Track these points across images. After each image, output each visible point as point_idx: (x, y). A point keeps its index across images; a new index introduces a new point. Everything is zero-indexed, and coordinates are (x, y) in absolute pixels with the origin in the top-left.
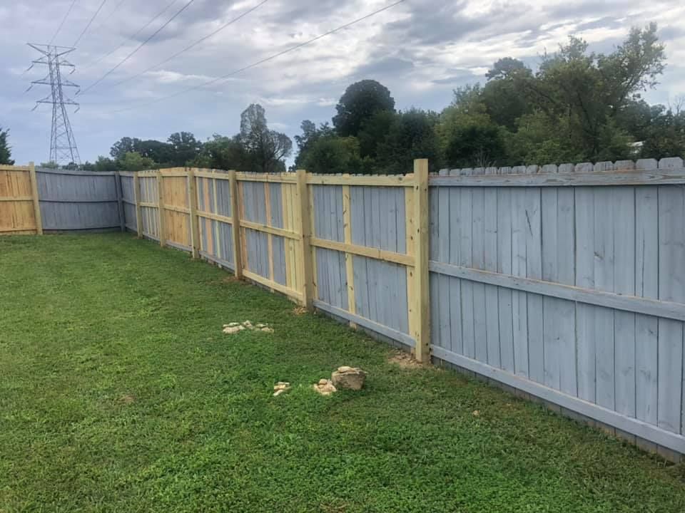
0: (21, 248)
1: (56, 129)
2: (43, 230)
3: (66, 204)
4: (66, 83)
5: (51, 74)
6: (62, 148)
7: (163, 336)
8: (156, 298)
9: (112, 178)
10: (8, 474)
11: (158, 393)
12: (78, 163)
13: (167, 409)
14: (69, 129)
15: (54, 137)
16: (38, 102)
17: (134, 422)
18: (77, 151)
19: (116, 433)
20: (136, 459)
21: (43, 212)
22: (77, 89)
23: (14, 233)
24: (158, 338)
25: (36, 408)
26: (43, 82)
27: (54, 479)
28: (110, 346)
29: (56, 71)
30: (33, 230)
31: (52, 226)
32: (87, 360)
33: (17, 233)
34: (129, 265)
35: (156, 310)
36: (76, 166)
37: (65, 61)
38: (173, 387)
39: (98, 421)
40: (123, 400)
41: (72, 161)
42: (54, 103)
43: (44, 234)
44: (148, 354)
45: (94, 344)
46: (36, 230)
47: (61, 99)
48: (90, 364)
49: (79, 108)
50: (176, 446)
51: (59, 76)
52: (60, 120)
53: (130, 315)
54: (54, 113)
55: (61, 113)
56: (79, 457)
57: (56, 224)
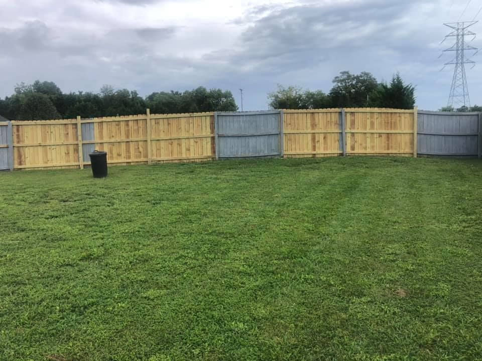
0: (397, 166)
1: (455, 82)
2: (417, 154)
3: (436, 136)
4: (467, 48)
5: (457, 43)
6: (457, 96)
7: (460, 251)
8: (473, 217)
9: (476, 117)
10: (299, 316)
11: (427, 297)
12: (468, 106)
13: (425, 314)
14: (465, 82)
15: (453, 88)
16: (445, 64)
17: (394, 313)
18: (469, 97)
19: (377, 317)
20: (378, 345)
21: (419, 142)
22: (474, 51)
23: (398, 155)
24: (455, 251)
25: (342, 277)
26: (450, 50)
27: (320, 332)
28: (415, 247)
29: (461, 40)
30: (411, 154)
31: (424, 151)
32: (392, 254)
33: (400, 155)
34: (467, 186)
35: (468, 227)
36: (467, 108)
37: (469, 32)
38: (443, 297)
39: (372, 302)
40: (398, 293)
41: (464, 105)
42: (457, 63)
43: (417, 157)
44: (439, 262)
45: (404, 242)
46: (412, 154)
47: (462, 60)
48: (391, 257)
49: (474, 65)
50: (414, 349)
51: (463, 43)
52: (459, 76)
53: (444, 226)
54: (456, 71)
55: (461, 70)
56: (343, 324)
57: (427, 150)
